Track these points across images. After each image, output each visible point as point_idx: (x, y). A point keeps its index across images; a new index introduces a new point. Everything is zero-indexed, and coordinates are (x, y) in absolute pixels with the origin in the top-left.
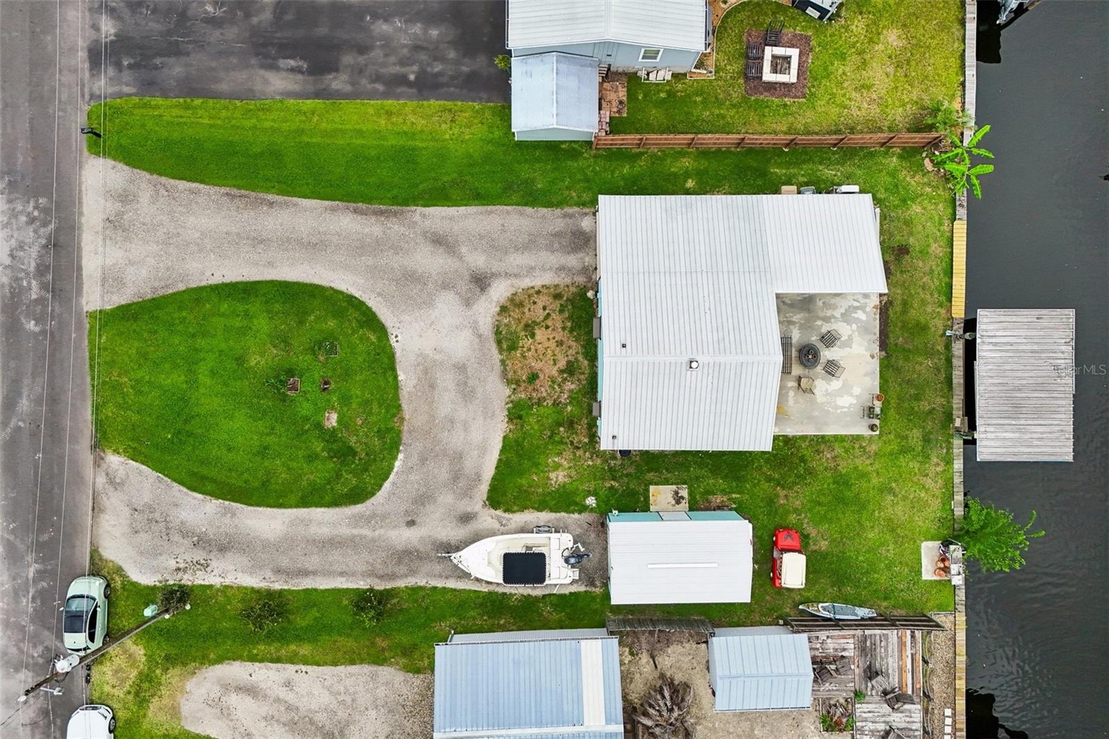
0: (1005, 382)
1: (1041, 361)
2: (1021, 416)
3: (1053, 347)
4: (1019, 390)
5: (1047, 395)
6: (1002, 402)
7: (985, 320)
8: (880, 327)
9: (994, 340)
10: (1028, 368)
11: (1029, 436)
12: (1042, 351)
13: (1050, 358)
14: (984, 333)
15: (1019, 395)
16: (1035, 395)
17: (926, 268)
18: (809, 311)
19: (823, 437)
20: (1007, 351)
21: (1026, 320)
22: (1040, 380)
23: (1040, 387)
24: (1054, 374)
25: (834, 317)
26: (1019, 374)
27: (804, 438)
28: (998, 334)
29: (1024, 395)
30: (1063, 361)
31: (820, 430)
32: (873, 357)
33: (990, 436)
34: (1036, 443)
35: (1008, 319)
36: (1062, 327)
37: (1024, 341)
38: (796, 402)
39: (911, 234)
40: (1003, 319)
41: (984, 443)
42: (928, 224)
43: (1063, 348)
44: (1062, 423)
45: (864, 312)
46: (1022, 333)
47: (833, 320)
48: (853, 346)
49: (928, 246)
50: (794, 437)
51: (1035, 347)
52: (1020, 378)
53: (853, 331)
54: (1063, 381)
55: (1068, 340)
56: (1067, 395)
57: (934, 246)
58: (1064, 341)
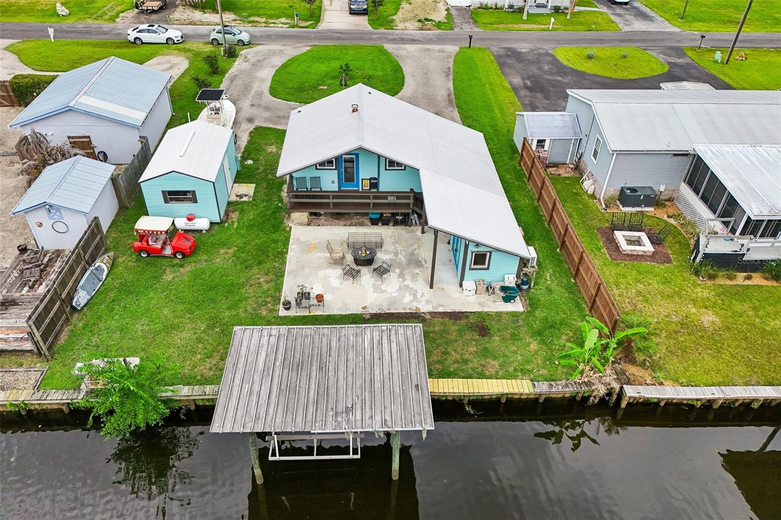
0: (333, 353)
1: (359, 393)
2: (286, 371)
3: (378, 405)
4: (321, 369)
5: (311, 399)
6: (306, 351)
7: (409, 333)
8: (396, 313)
9: (385, 341)
10: (350, 377)
11: (257, 378)
12: (372, 391)
13: (363, 401)
14: (393, 332)
15: (314, 368)
16: (312, 386)
17: (468, 356)
18: (408, 264)
19: (283, 276)
20: (372, 354)
21: (413, 373)
22: (333, 391)
23: (323, 392)
24: (341, 407)
25: (404, 280)
26: (342, 368)
27: (284, 263)
28: (394, 346)
29: (314, 374)
30: (359, 417)
31: (289, 273)
32: (364, 308)
33: (265, 340)
34: (246, 387)
35: (413, 354)
36: (408, 416)
37: (386, 372)
38: (319, 258)
39: (503, 339)
40: (412, 349)
41: (256, 335)
42: (520, 358)
43: (378, 418)
44: (269, 419)
45: (411, 301)
46: (396, 370)
47: (401, 279)
48: (376, 295)
49: (495, 358)
50: (285, 258)
51: (378, 385)
52: (337, 370)
53: (390, 294)
54: (330, 419)
55: (389, 423)
56: (309, 424)
57: (496, 364)
58: (388, 418)
